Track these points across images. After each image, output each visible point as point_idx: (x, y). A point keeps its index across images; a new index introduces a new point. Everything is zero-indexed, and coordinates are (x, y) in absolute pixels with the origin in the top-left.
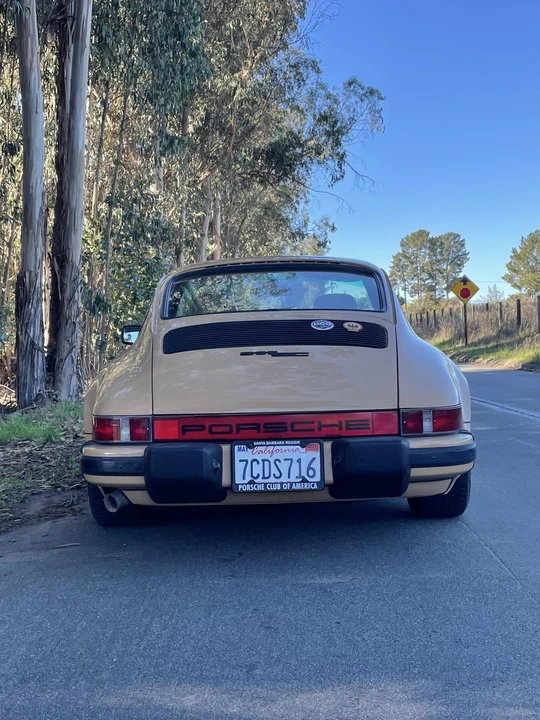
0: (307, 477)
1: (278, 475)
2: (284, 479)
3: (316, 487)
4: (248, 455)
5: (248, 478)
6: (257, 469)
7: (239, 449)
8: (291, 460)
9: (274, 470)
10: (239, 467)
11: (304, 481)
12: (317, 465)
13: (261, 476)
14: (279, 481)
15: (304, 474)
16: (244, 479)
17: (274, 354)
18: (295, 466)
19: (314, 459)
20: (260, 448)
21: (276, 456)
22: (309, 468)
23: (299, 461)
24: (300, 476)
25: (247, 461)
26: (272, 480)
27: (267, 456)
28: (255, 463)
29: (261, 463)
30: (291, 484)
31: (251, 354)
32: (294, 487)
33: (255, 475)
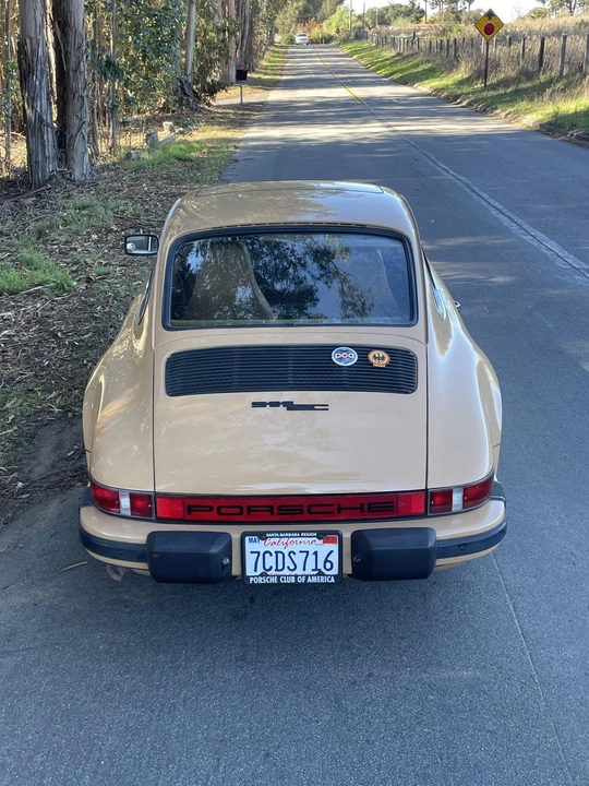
0: (323, 570)
1: (292, 567)
2: (299, 571)
3: (333, 580)
4: (260, 546)
5: (260, 570)
6: (270, 561)
7: (250, 541)
8: (307, 552)
9: (288, 563)
10: (250, 560)
11: (320, 574)
12: (334, 558)
13: (274, 568)
14: (293, 573)
15: (320, 566)
16: (256, 570)
17: (290, 406)
18: (311, 558)
19: (331, 552)
20: (273, 540)
21: (290, 548)
22: (326, 561)
23: (316, 553)
24: (316, 569)
25: (258, 553)
26: (286, 572)
27: (281, 548)
28: (267, 555)
29: (274, 555)
30: (307, 577)
31: (263, 405)
32: (309, 580)
33: (267, 568)
